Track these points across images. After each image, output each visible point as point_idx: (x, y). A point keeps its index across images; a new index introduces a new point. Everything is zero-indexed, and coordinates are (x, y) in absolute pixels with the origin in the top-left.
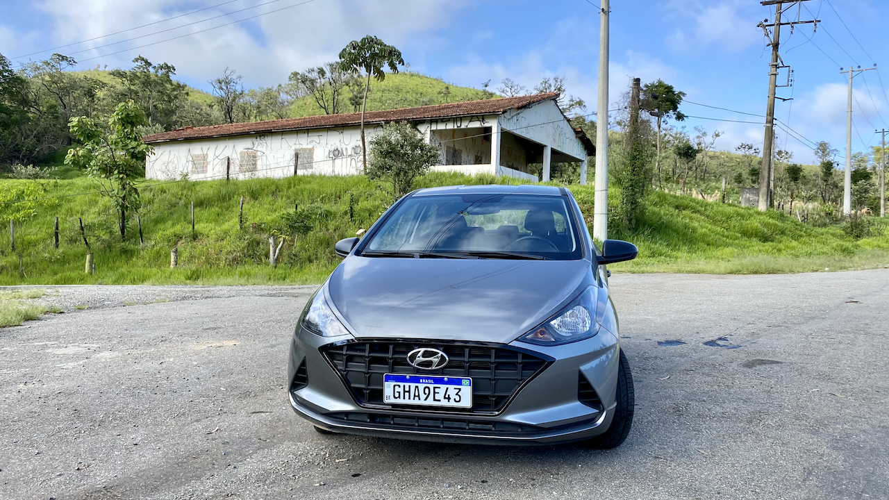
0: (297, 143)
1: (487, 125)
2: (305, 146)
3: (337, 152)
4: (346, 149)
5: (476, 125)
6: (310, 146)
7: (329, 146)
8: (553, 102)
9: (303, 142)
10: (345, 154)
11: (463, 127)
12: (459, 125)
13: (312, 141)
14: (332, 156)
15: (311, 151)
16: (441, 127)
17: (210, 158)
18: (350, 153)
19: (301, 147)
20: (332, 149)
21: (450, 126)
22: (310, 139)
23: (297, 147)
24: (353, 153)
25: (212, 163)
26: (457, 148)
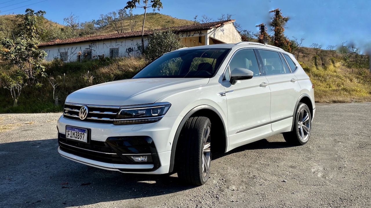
1: (203, 35)
2: (115, 47)
3: (130, 50)
4: (135, 48)
5: (197, 35)
6: (117, 47)
7: (126, 47)
9: (114, 45)
10: (134, 50)
11: (191, 36)
12: (189, 35)
14: (128, 51)
15: (118, 49)
17: (69, 54)
18: (136, 50)
19: (113, 47)
20: (128, 48)
21: (184, 36)
22: (117, 44)
23: (111, 47)
24: (138, 50)
25: (70, 56)
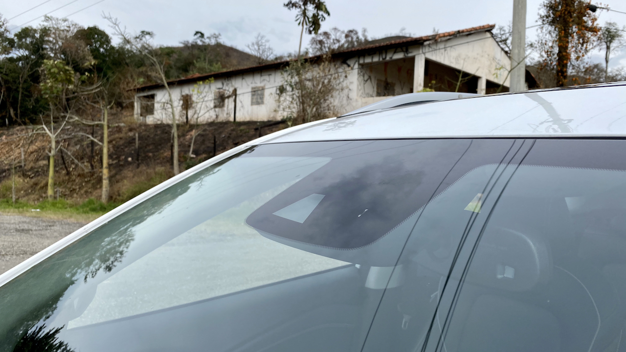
0: (253, 82)
1: (410, 55)
2: (259, 85)
3: (282, 89)
5: (399, 56)
6: (262, 85)
7: (277, 84)
8: (488, 35)
9: (258, 82)
11: (388, 58)
12: (384, 57)
13: (264, 80)
14: (278, 92)
15: (263, 89)
16: (368, 60)
19: (256, 85)
20: (279, 86)
21: (376, 59)
22: (262, 79)
23: (254, 85)
26: (389, 80)
